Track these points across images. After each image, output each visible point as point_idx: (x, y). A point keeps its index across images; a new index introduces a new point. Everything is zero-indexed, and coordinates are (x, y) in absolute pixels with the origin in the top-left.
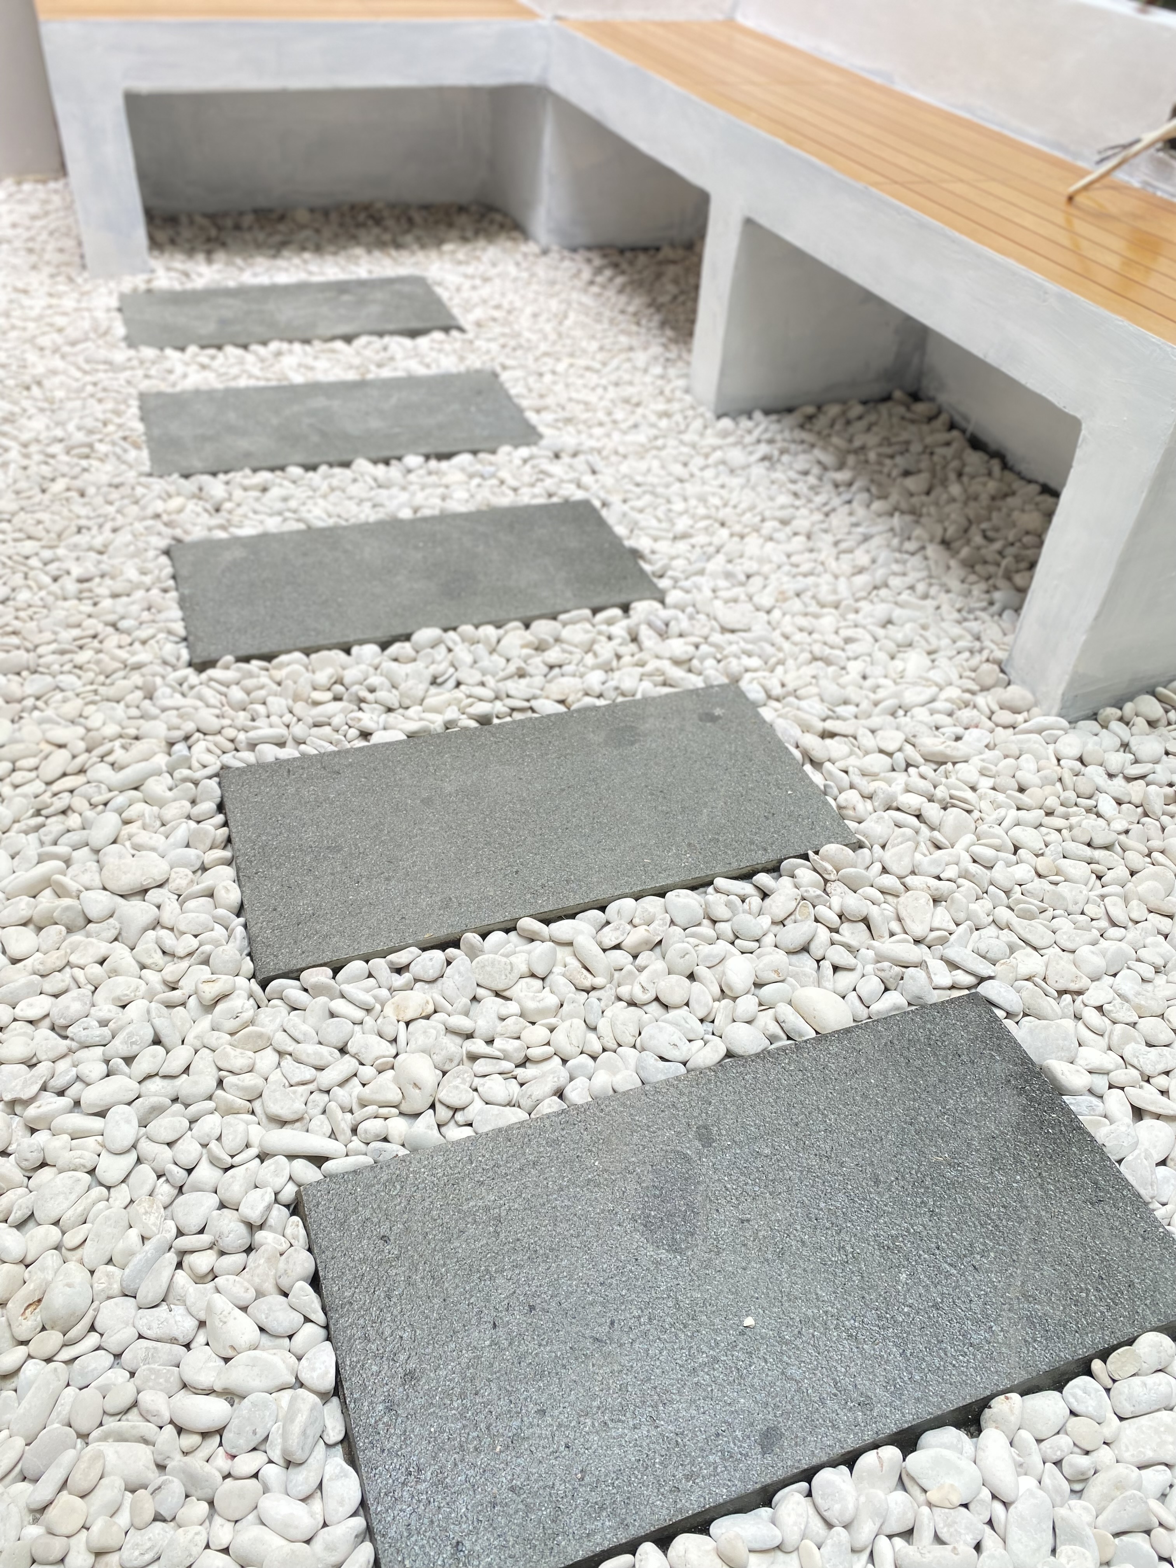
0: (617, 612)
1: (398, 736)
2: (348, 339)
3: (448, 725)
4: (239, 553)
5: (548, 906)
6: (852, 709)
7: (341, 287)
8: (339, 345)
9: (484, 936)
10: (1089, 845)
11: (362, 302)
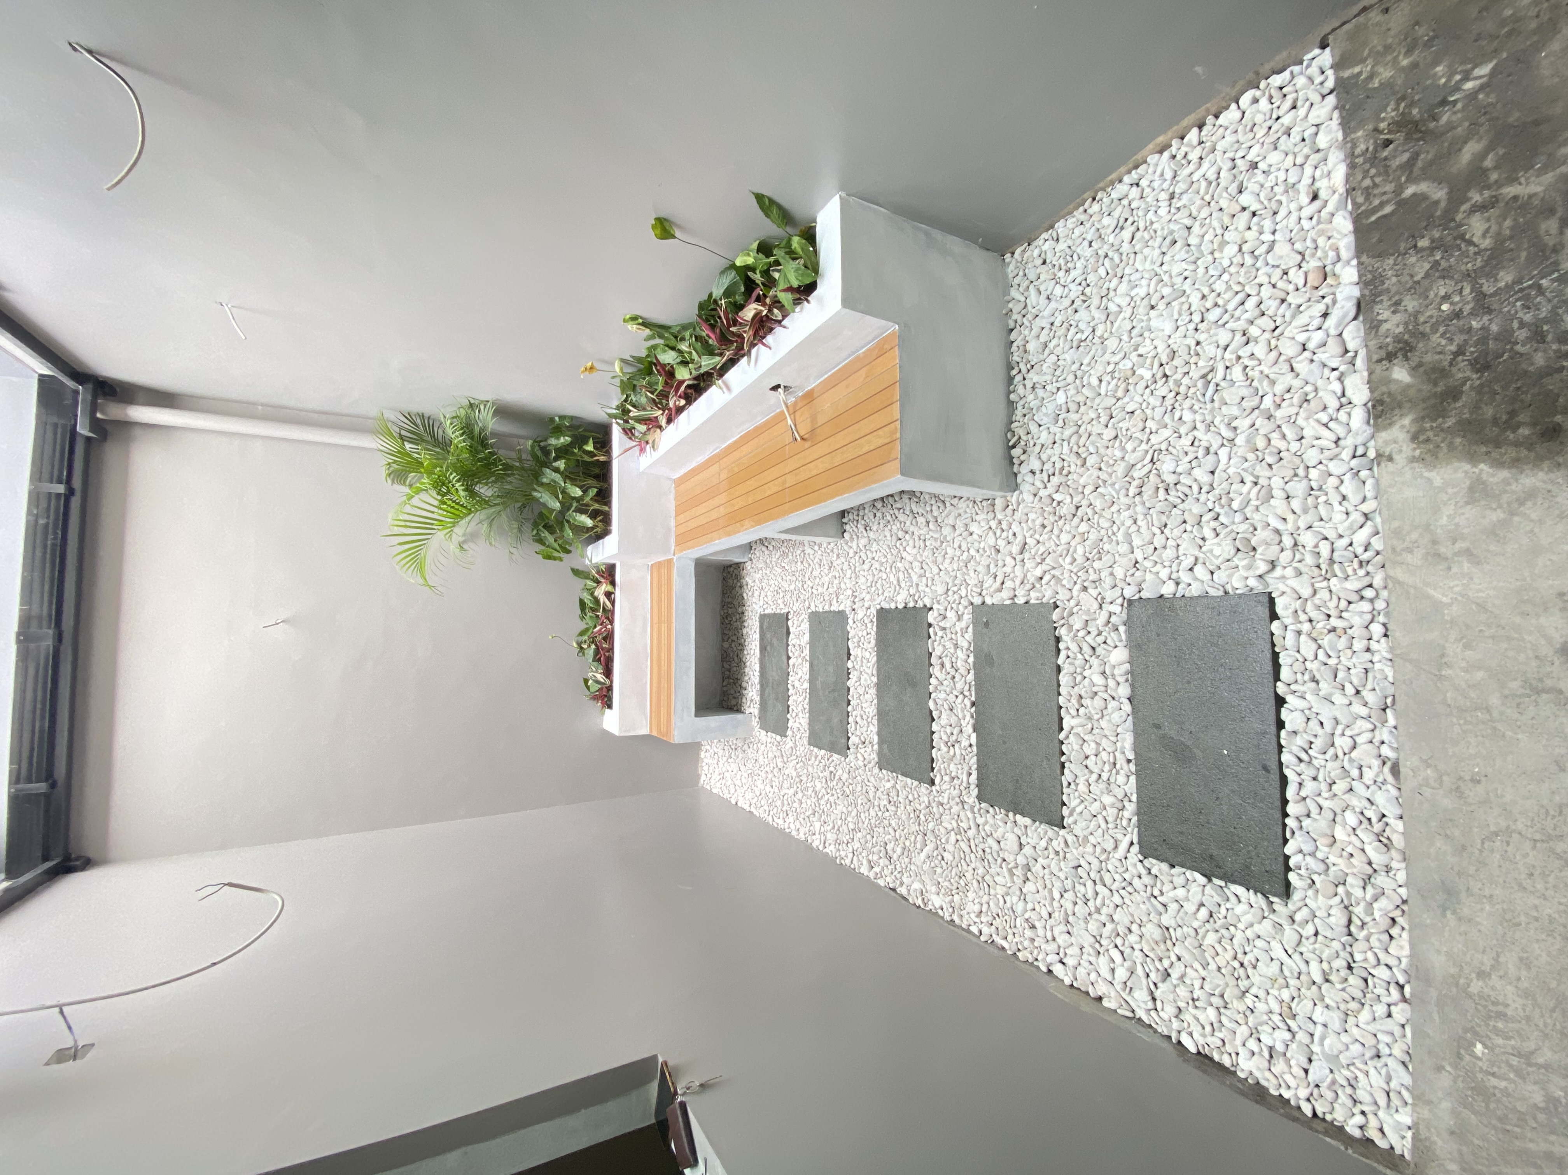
0: (931, 630)
1: (974, 737)
2: (789, 658)
3: (972, 717)
4: (885, 747)
5: (1056, 727)
6: (992, 566)
7: (763, 648)
8: (791, 662)
9: (1063, 754)
10: (1074, 515)
11: (772, 645)
